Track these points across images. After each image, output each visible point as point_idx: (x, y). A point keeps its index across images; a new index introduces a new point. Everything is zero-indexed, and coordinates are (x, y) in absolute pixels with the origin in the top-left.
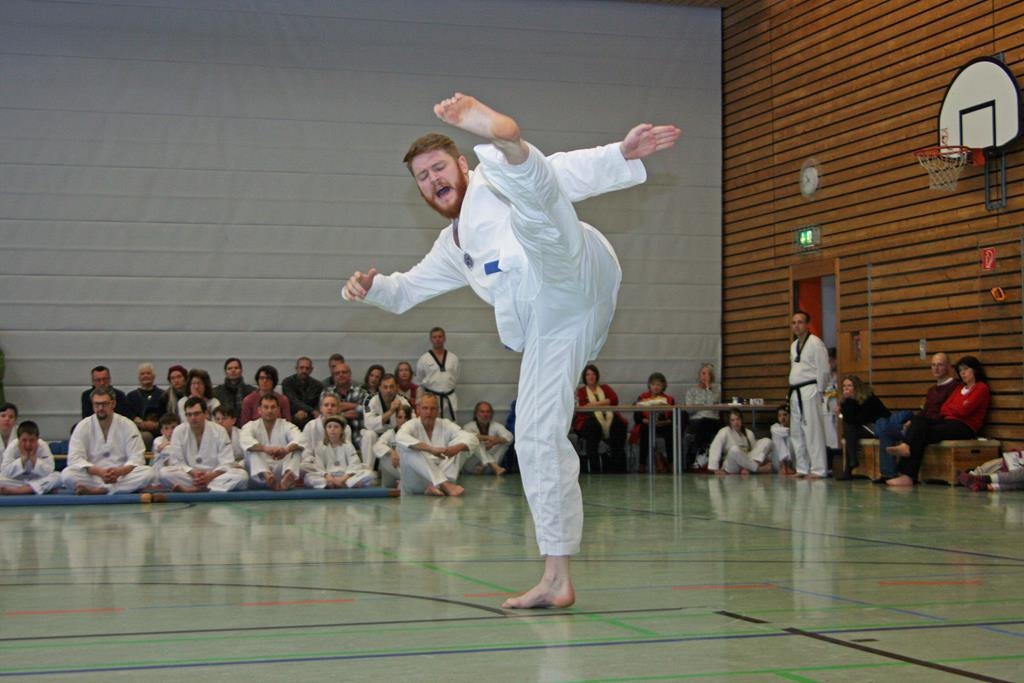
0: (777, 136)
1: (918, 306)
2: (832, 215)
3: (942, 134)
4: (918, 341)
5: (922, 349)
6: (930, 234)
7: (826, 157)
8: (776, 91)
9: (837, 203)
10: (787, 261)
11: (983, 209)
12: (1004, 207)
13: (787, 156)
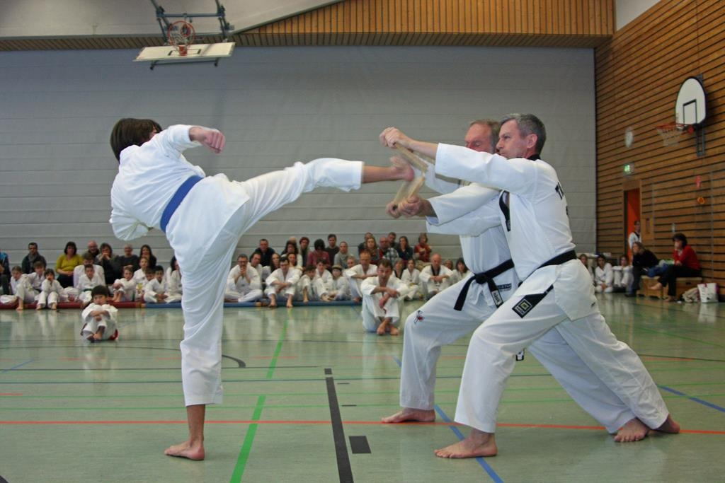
0: (617, 115)
1: (672, 206)
2: (638, 157)
3: (677, 116)
4: (671, 224)
5: (673, 228)
6: (676, 168)
7: (636, 126)
8: (617, 91)
9: (640, 151)
10: (620, 181)
11: (695, 156)
12: (705, 154)
13: (621, 126)
